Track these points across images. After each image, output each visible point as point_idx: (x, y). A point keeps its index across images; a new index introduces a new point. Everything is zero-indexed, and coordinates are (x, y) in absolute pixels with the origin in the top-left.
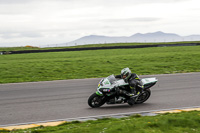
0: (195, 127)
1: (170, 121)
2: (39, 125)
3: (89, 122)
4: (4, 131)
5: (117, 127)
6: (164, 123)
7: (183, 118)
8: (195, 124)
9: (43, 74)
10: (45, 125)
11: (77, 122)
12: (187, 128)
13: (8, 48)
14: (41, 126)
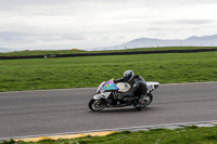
2: (87, 134)
3: (141, 132)
4: (49, 140)
13: (53, 51)
14: (89, 136)
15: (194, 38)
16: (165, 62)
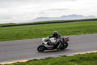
0: (93, 61)
1: (81, 58)
2: (17, 61)
3: (41, 59)
5: (55, 62)
6: (78, 59)
7: (87, 57)
8: (93, 59)
9: (18, 37)
10: (20, 61)
11: (36, 60)
12: (89, 61)
14: (18, 62)
15: (64, 16)
16: (51, 27)
